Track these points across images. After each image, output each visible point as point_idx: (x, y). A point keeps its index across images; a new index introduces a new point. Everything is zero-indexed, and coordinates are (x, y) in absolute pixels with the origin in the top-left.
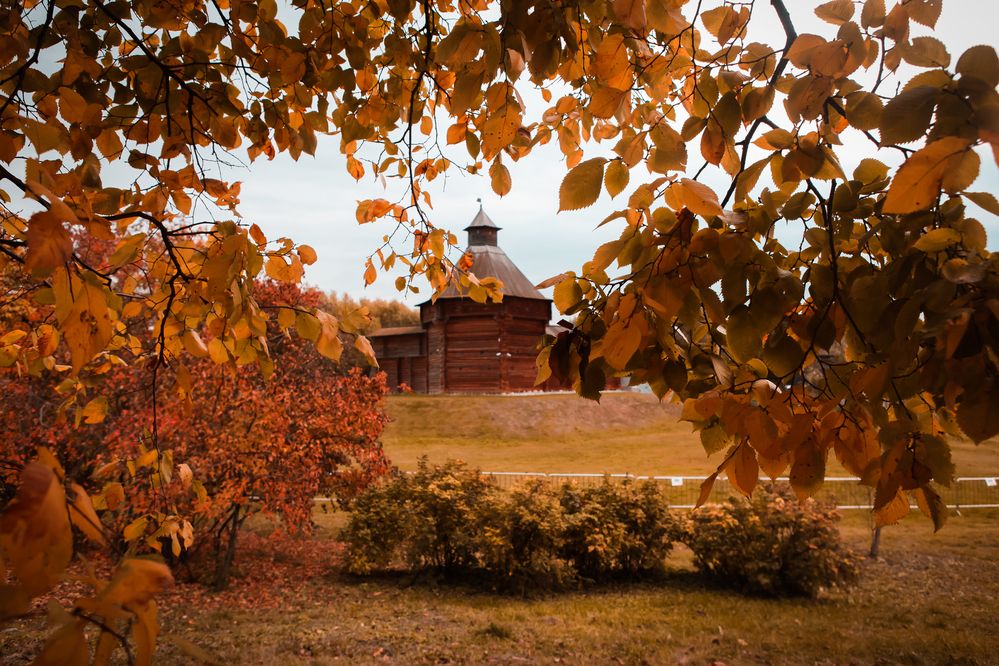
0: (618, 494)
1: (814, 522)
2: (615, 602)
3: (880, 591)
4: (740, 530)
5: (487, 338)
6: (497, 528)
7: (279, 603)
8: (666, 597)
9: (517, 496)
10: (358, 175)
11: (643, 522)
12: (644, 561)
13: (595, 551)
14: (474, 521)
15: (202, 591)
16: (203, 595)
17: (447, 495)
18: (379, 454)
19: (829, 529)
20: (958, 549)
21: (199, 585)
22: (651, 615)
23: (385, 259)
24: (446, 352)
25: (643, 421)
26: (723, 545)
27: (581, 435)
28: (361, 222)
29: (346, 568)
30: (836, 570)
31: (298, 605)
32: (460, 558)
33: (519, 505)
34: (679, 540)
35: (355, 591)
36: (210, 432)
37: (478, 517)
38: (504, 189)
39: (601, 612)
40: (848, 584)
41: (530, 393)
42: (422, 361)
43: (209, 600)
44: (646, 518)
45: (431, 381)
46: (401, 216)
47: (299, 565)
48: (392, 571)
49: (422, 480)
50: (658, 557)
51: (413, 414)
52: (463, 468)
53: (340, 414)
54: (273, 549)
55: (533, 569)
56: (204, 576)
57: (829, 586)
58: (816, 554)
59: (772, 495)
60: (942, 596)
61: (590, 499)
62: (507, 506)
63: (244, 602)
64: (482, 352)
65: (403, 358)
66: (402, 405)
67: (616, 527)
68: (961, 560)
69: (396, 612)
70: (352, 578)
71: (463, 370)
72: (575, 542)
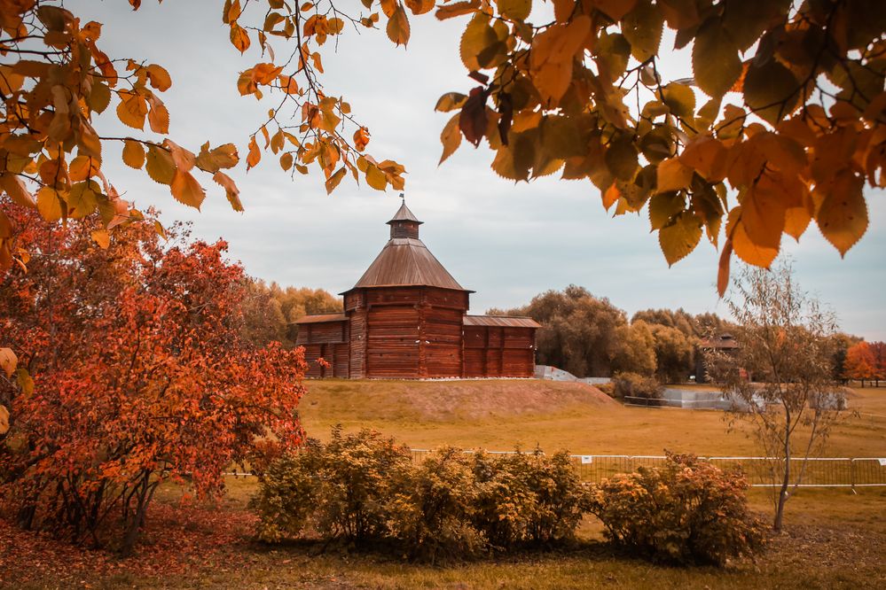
0: (529, 463)
1: (723, 490)
2: (525, 571)
3: (784, 562)
4: (650, 500)
5: (407, 326)
6: (408, 494)
7: (185, 570)
8: (576, 567)
9: (429, 463)
10: (243, 46)
11: (554, 492)
12: (555, 531)
13: (506, 520)
14: (385, 488)
15: (107, 558)
16: (106, 562)
17: (358, 462)
18: (294, 425)
19: (737, 497)
20: (857, 524)
21: (104, 552)
22: (561, 581)
23: (271, 136)
24: (367, 339)
25: (554, 407)
26: (632, 515)
27: (495, 419)
28: (243, 94)
29: (257, 536)
30: (744, 539)
31: (203, 571)
32: (373, 527)
33: (431, 471)
34: (589, 510)
35: (264, 558)
36: (123, 398)
37: (390, 486)
38: (401, 35)
39: (511, 579)
40: (755, 553)
41: (447, 379)
42: (344, 348)
43: (112, 567)
44: (557, 488)
45: (353, 366)
46: (289, 86)
47: (210, 533)
48: (304, 539)
49: (335, 448)
50: (569, 526)
51: (335, 397)
52: (377, 438)
53: (256, 383)
54: (186, 519)
55: (443, 537)
56: (110, 542)
57: (736, 555)
58: (725, 521)
59: (681, 465)
60: (845, 567)
61: (501, 469)
62: (419, 472)
63: (149, 568)
64: (402, 339)
65: (326, 345)
66: (324, 389)
67: (527, 496)
68: (860, 533)
69: (302, 577)
70: (263, 545)
71: (384, 356)
72: (486, 513)
